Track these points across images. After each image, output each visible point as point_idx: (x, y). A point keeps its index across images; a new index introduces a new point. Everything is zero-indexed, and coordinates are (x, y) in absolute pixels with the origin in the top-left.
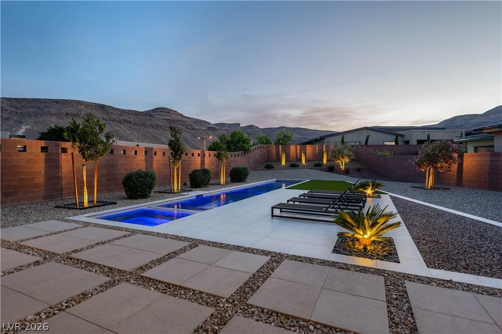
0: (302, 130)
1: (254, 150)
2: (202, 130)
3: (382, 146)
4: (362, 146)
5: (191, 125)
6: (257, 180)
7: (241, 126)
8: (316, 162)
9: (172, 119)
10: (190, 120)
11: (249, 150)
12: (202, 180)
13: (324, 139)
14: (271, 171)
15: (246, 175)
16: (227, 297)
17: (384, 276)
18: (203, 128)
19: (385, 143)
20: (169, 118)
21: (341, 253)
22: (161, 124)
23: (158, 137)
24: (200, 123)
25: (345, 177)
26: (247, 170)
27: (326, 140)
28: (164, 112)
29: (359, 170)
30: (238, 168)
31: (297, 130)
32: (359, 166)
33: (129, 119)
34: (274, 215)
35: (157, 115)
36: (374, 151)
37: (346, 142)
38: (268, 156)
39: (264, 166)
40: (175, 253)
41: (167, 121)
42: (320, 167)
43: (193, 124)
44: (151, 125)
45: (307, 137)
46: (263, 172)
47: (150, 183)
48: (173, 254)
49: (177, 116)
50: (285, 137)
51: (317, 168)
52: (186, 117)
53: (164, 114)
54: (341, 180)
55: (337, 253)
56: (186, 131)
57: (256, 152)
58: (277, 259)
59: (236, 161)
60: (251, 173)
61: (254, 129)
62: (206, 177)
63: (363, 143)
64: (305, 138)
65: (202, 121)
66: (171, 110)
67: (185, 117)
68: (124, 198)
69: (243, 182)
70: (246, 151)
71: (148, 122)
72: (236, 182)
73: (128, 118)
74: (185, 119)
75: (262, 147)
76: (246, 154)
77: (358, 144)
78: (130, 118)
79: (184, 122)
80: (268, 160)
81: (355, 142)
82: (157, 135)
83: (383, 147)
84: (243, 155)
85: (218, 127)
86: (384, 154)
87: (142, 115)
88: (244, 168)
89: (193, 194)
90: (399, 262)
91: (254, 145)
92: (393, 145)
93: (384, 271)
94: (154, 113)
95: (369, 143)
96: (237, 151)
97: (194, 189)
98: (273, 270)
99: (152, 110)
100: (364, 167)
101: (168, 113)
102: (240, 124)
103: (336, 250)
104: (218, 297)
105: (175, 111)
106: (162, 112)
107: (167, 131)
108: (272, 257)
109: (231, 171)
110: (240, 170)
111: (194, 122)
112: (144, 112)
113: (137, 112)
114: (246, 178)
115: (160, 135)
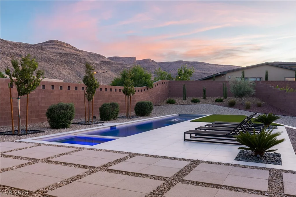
0: (201, 65)
1: (156, 85)
2: (96, 64)
3: (283, 81)
4: (263, 82)
5: (84, 59)
6: (160, 114)
7: (136, 60)
8: (217, 98)
9: (65, 52)
10: (83, 54)
11: (151, 85)
12: (112, 113)
13: (225, 74)
14: (173, 106)
15: (151, 109)
16: (170, 177)
17: (269, 170)
18: (97, 62)
19: (286, 79)
20: (61, 51)
21: (241, 160)
22: (53, 58)
23: (51, 71)
24: (94, 56)
25: (246, 112)
26: (151, 104)
27: (227, 76)
28: (56, 45)
29: (259, 106)
30: (143, 103)
31: (196, 65)
32: (260, 102)
33: (20, 53)
34: (186, 139)
35: (49, 48)
36: (275, 87)
37: (247, 78)
38: (170, 91)
39: (165, 101)
40: (122, 160)
41: (59, 55)
42: (221, 103)
43: (87, 58)
44: (43, 58)
45: (206, 72)
46: (165, 107)
47: (71, 115)
48: (120, 160)
49: (69, 50)
50: (186, 72)
51: (218, 103)
52: (79, 51)
53: (56, 47)
54: (242, 114)
55: (238, 160)
56: (79, 65)
57: (158, 88)
58: (195, 163)
59: (139, 96)
60: (155, 108)
61: (150, 63)
62: (115, 110)
63: (264, 79)
64: (204, 73)
65: (96, 54)
66: (63, 43)
67: (77, 50)
68: (47, 128)
69: (148, 116)
70: (148, 86)
71: (40, 56)
72: (141, 116)
73: (18, 52)
74: (78, 52)
75: (164, 83)
76: (149, 89)
77: (258, 80)
78: (20, 51)
79: (77, 55)
80: (169, 95)
81: (256, 78)
82: (49, 69)
83: (284, 83)
84: (146, 90)
85: (113, 61)
86: (284, 89)
87: (34, 48)
88: (148, 103)
89: (107, 125)
90: (282, 165)
91: (155, 80)
92: (294, 81)
93: (270, 169)
94: (45, 47)
95: (270, 79)
96: (140, 86)
97: (104, 122)
98: (194, 167)
99: (44, 43)
100: (265, 103)
101: (61, 46)
102: (135, 58)
103: (237, 159)
104: (164, 177)
105: (67, 44)
106: (54, 45)
107: (59, 65)
108: (191, 162)
109: (136, 105)
110: (144, 104)
111: (88, 56)
112: (35, 45)
113: (28, 45)
114: (150, 112)
115: (52, 69)
